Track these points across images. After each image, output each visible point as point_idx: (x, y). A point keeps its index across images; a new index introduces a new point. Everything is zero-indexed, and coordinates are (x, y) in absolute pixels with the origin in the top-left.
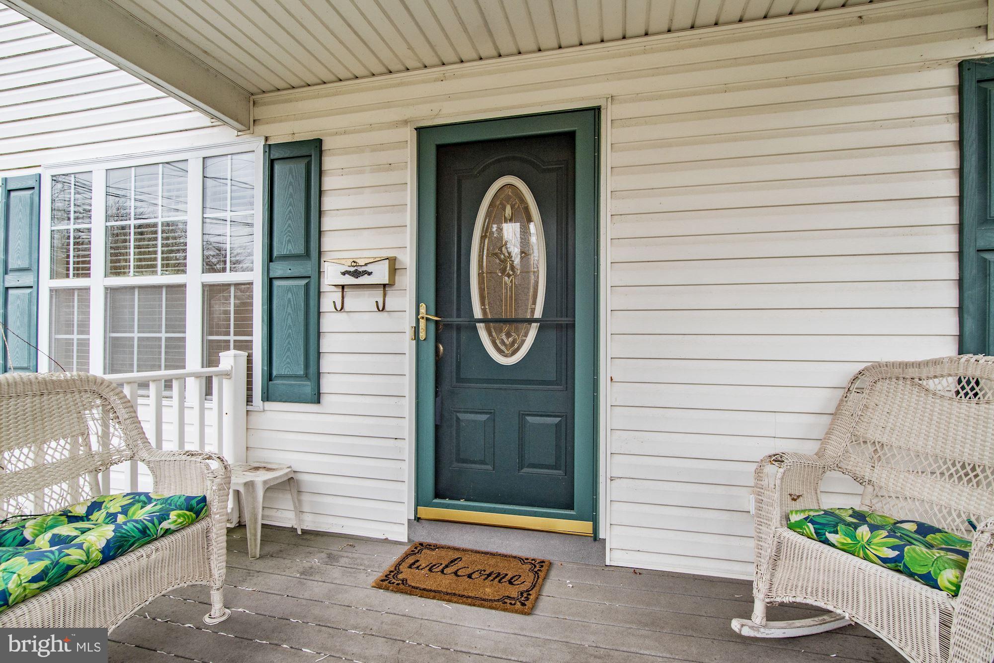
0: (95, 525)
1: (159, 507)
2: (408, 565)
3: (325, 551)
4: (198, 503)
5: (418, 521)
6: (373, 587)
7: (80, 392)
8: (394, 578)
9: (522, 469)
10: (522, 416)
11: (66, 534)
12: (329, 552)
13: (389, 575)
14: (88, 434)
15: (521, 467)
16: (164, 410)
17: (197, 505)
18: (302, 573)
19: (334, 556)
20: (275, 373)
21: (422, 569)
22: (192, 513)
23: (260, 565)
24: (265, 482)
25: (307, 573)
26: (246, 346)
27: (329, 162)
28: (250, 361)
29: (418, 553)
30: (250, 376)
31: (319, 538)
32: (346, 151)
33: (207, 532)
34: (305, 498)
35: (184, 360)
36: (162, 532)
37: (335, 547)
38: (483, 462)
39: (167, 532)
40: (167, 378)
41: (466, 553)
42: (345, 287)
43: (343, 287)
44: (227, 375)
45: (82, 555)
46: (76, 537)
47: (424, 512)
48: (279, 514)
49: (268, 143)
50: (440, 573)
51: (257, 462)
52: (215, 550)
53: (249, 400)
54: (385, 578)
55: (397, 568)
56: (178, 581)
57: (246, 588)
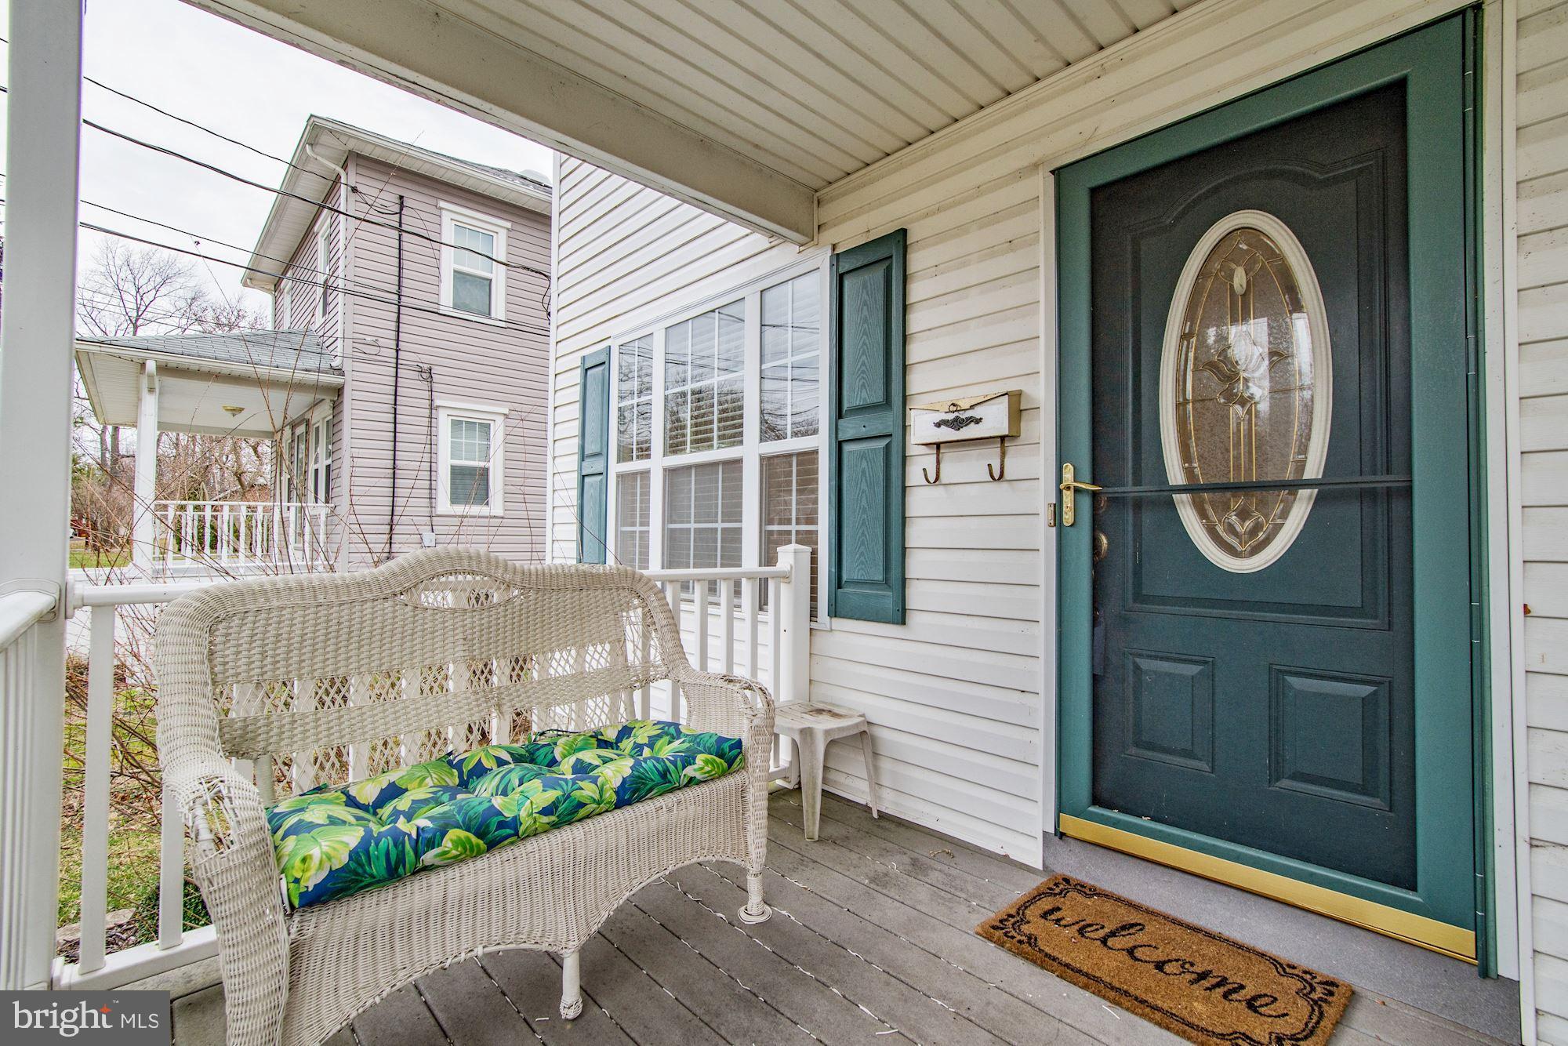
0: (618, 755)
1: (686, 745)
2: (1042, 912)
3: (909, 853)
4: (731, 748)
5: (1061, 838)
6: (978, 934)
7: (618, 589)
8: (1014, 929)
9: (1278, 780)
10: (1277, 675)
11: (589, 761)
12: (916, 855)
13: (1006, 920)
14: (625, 642)
15: (1276, 775)
16: (710, 619)
17: (730, 751)
18: (873, 880)
19: (922, 865)
20: (845, 577)
21: (1065, 926)
22: (722, 761)
23: (817, 851)
24: (827, 732)
25: (880, 881)
26: (809, 539)
27: (917, 261)
28: (814, 560)
29: (1060, 893)
30: (814, 580)
31: (902, 830)
32: (941, 237)
33: (743, 790)
34: (885, 765)
35: (740, 558)
36: (686, 781)
37: (925, 851)
38: (1188, 754)
39: (691, 782)
40: (712, 578)
41: (1154, 918)
42: (942, 445)
43: (938, 445)
44: (785, 577)
45: (595, 793)
46: (597, 766)
47: (1073, 825)
48: (849, 781)
49: (836, 252)
50: (1099, 942)
51: (823, 702)
52: (753, 818)
53: (813, 614)
54: (998, 924)
55: (1021, 912)
56: (705, 851)
57: (796, 882)
